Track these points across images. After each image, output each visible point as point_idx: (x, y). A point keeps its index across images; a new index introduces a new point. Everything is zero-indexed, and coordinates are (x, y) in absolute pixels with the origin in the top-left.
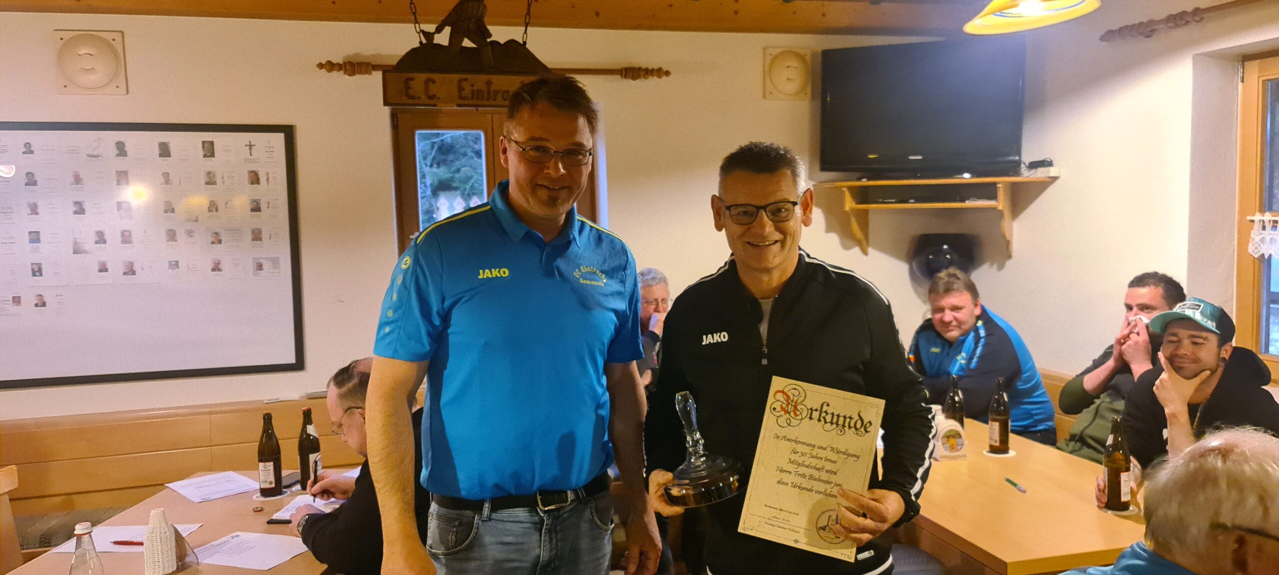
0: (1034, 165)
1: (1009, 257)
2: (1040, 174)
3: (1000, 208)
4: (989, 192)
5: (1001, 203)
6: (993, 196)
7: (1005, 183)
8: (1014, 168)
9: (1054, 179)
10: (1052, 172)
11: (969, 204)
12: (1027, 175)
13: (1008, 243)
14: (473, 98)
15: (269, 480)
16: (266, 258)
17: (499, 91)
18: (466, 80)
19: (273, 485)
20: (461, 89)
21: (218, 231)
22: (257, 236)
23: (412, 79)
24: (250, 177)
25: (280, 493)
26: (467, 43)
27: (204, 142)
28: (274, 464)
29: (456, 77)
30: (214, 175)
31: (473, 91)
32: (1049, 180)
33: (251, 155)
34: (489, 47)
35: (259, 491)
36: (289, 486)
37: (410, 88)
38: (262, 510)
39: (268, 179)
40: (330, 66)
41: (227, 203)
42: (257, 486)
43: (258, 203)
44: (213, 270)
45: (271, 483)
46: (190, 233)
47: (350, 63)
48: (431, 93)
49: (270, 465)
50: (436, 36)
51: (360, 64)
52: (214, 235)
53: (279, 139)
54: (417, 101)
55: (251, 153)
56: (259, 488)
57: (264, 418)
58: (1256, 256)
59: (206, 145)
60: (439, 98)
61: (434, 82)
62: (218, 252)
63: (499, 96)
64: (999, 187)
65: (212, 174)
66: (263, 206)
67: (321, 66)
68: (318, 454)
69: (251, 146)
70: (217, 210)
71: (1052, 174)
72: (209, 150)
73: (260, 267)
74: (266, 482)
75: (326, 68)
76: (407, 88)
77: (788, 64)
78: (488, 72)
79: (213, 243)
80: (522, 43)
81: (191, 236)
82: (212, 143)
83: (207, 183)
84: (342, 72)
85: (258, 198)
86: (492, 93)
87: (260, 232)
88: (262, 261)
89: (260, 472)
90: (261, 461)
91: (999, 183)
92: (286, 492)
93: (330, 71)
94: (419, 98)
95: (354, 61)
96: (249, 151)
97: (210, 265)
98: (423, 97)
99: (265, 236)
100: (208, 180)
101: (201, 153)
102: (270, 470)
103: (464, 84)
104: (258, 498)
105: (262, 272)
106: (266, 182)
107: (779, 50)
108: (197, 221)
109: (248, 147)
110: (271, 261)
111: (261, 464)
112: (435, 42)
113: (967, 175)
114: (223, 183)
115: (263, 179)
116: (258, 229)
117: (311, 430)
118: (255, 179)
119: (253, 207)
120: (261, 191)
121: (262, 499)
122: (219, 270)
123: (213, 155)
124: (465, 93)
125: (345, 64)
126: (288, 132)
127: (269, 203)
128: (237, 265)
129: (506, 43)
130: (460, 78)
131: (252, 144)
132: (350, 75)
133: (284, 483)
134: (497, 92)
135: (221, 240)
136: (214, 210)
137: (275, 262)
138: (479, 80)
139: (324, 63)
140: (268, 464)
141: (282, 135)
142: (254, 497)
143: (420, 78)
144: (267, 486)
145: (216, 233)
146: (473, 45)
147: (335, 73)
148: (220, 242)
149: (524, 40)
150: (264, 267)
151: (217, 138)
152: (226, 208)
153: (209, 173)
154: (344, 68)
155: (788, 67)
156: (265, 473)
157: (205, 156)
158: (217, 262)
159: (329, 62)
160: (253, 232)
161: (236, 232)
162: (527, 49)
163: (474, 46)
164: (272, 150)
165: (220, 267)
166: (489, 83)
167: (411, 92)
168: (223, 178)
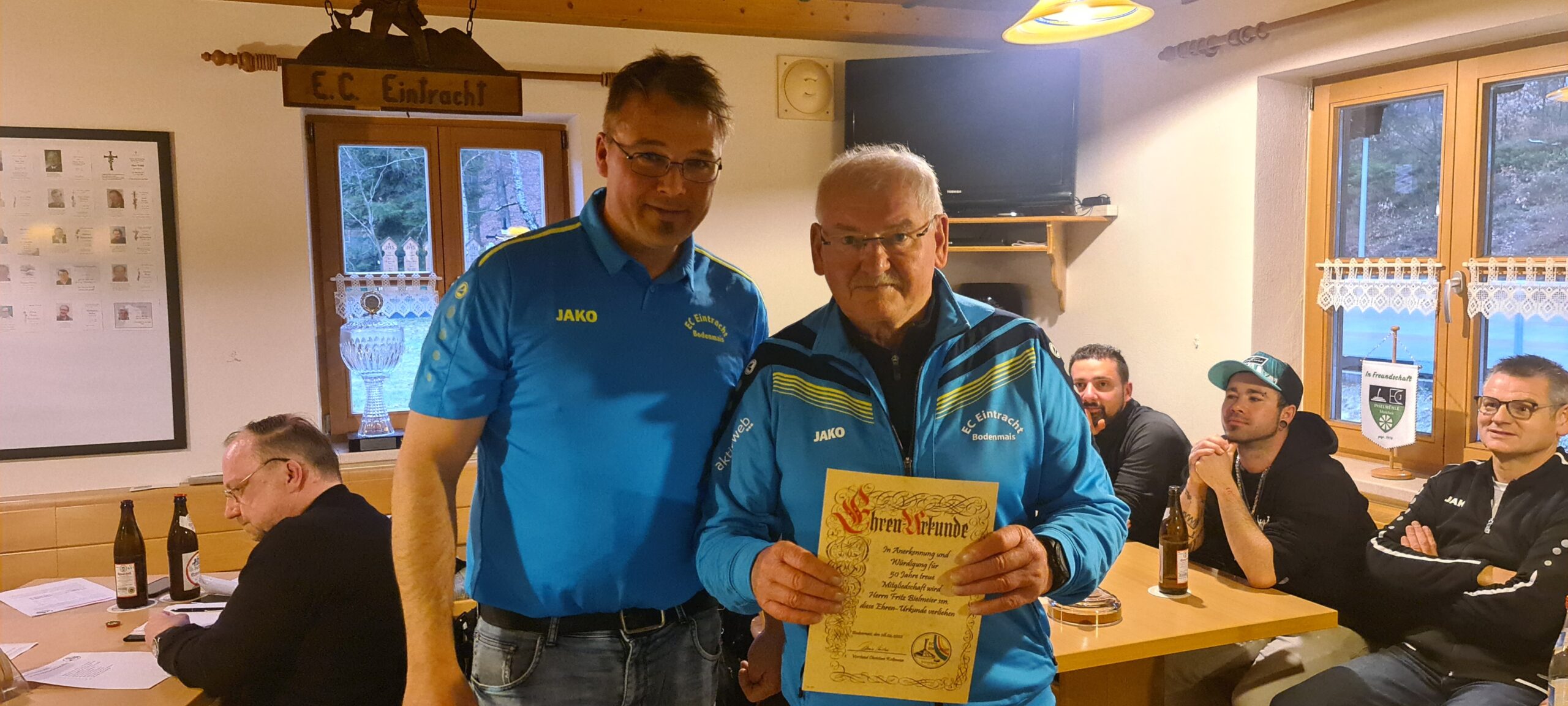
0: (1089, 202)
1: (1062, 310)
2: (1096, 212)
3: (1050, 252)
4: (1038, 233)
5: (1052, 246)
6: (1042, 239)
7: (1056, 222)
8: (1066, 206)
9: (1112, 218)
10: (1109, 210)
11: (1015, 247)
12: (1081, 214)
13: (1060, 294)
14: (402, 100)
15: (128, 587)
16: (132, 304)
17: (436, 91)
18: (394, 76)
19: (135, 593)
20: (387, 88)
21: (65, 268)
22: (120, 274)
23: (322, 73)
24: (109, 198)
25: (146, 604)
26: (394, 30)
27: (47, 152)
28: (135, 565)
29: (381, 73)
30: (61, 195)
31: (402, 91)
32: (1106, 219)
33: (112, 169)
34: (424, 37)
35: (116, 601)
36: (156, 595)
37: (319, 85)
38: (118, 624)
39: (135, 201)
40: (220, 58)
41: (78, 231)
42: (113, 595)
43: (121, 232)
44: (60, 319)
45: (132, 590)
46: (28, 270)
47: (248, 55)
48: (348, 92)
49: (131, 566)
50: (353, 19)
51: (261, 57)
52: (61, 273)
53: (150, 150)
54: (328, 101)
55: (111, 167)
56: (115, 598)
57: (122, 507)
58: (1326, 308)
59: (51, 155)
60: (357, 99)
61: (351, 78)
62: (65, 295)
63: (437, 98)
64: (1049, 228)
65: (59, 193)
66: (129, 236)
67: (207, 56)
68: (194, 553)
69: (111, 158)
70: (65, 241)
71: (1109, 214)
72: (54, 162)
73: (124, 315)
74: (126, 589)
75: (214, 60)
76: (316, 84)
77: (805, 77)
78: (421, 68)
79: (59, 283)
80: (466, 33)
81: (28, 274)
82: (59, 152)
83: (51, 206)
84: (236, 65)
85: (120, 226)
86: (427, 95)
87: (125, 269)
88: (127, 307)
89: (117, 576)
90: (117, 562)
91: (1049, 223)
92: (153, 602)
93: (219, 63)
94: (332, 97)
95: (253, 52)
96: (109, 164)
97: (56, 313)
98: (337, 95)
99: (131, 275)
100: (52, 201)
101: (43, 166)
102: (130, 573)
103: (390, 82)
104: (114, 611)
105: (126, 321)
106: (134, 206)
107: (796, 59)
108: (37, 253)
109: (107, 159)
110: (140, 307)
111: (117, 566)
112: (352, 27)
113: (1013, 214)
114: (73, 206)
115: (128, 199)
116: (122, 266)
117: (185, 522)
118: (117, 200)
119: (114, 237)
120: (125, 217)
121: (120, 611)
122: (68, 319)
123: (59, 168)
124: (390, 96)
125: (240, 55)
126: (164, 141)
127: (137, 232)
128: (92, 312)
129: (444, 32)
130: (385, 74)
131: (113, 155)
132: (248, 71)
133: (150, 591)
134: (432, 94)
135: (70, 280)
136: (61, 240)
137: (145, 309)
138: (410, 78)
139: (211, 53)
140: (128, 565)
141: (154, 145)
142: (109, 610)
143: (333, 72)
144: (127, 594)
145: (63, 271)
146: (401, 33)
147: (226, 65)
148: (69, 282)
149: (469, 30)
150: (129, 316)
151: (68, 148)
152: (78, 237)
153: (54, 192)
154: (239, 61)
155: (806, 80)
156: (125, 577)
157: (48, 170)
158: (66, 308)
159: (219, 52)
160: (115, 269)
161: (91, 269)
162: (473, 40)
163: (403, 34)
164: (142, 163)
165: (68, 314)
166: (423, 82)
167: (319, 89)
168: (73, 198)
